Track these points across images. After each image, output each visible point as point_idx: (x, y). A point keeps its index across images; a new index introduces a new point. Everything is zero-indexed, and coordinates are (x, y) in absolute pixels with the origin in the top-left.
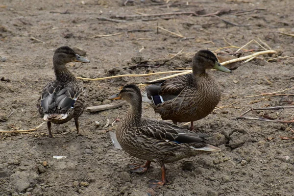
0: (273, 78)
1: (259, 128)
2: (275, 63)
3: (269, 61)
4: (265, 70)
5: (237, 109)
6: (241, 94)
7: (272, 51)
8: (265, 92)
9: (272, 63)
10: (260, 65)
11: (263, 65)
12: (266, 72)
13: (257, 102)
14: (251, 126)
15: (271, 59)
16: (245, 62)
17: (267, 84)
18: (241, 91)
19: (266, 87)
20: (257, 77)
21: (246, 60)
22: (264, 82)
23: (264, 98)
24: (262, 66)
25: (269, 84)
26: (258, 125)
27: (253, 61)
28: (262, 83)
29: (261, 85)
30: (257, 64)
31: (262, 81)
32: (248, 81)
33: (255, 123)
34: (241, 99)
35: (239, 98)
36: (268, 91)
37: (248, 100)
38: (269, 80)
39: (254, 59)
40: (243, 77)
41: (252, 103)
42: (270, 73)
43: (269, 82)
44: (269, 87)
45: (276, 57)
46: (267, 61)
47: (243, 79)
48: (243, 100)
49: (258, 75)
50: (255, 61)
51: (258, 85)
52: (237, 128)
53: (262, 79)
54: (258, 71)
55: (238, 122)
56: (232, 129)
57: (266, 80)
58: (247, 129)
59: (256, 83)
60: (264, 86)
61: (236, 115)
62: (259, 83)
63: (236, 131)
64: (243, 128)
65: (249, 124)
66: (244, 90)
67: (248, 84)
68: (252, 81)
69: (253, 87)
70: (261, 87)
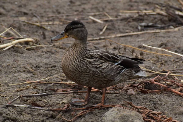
0: (35, 66)
1: (29, 115)
2: (33, 51)
3: (27, 49)
4: (25, 58)
5: (3, 97)
6: (4, 81)
7: (30, 39)
8: (29, 80)
9: (30, 51)
10: (19, 53)
11: (23, 53)
12: (27, 60)
13: (22, 90)
14: (21, 114)
15: (28, 47)
16: (5, 49)
17: (29, 72)
18: (4, 78)
19: (29, 75)
20: (19, 65)
21: (5, 48)
22: (26, 70)
23: (28, 85)
24: (21, 54)
25: (32, 72)
26: (28, 113)
27: (12, 49)
28: (24, 71)
29: (24, 73)
30: (16, 51)
31: (24, 69)
32: (10, 69)
33: (24, 111)
34: (6, 87)
35: (3, 86)
36: (32, 79)
37: (13, 88)
38: (31, 68)
39: (12, 47)
40: (4, 64)
41: (18, 91)
42: (31, 61)
43: (31, 70)
44: (32, 75)
45: (34, 45)
46: (25, 49)
47: (5, 67)
48: (8, 88)
49: (19, 63)
50: (14, 49)
51: (21, 73)
52: (9, 117)
53: (24, 67)
54: (19, 59)
55: (9, 110)
56: (3, 117)
57: (28, 68)
58: (19, 117)
59: (19, 71)
60: (27, 74)
61: (3, 103)
62: (22, 71)
63: (8, 119)
64: (15, 116)
65: (19, 112)
66: (7, 78)
67: (10, 72)
68: (15, 69)
69: (16, 75)
70: (24, 75)
